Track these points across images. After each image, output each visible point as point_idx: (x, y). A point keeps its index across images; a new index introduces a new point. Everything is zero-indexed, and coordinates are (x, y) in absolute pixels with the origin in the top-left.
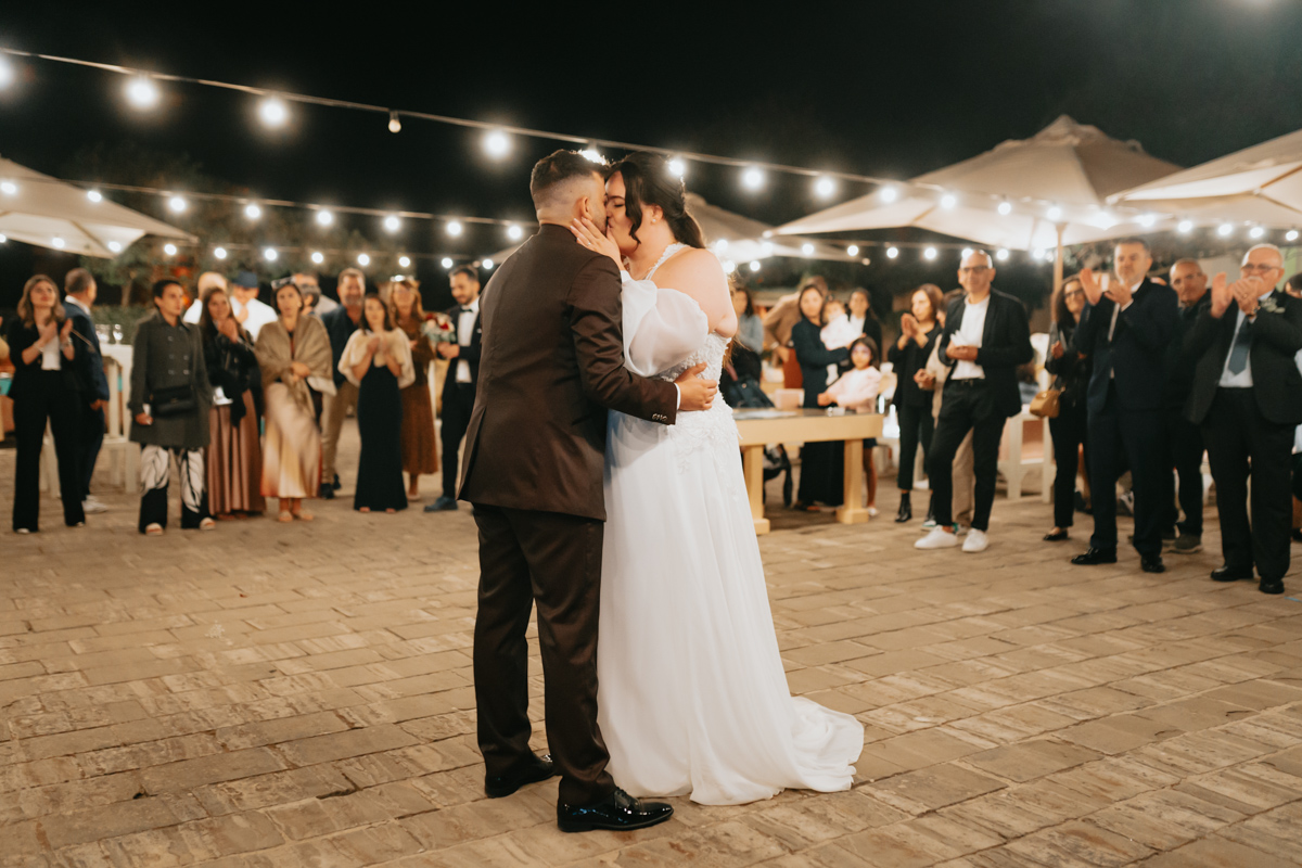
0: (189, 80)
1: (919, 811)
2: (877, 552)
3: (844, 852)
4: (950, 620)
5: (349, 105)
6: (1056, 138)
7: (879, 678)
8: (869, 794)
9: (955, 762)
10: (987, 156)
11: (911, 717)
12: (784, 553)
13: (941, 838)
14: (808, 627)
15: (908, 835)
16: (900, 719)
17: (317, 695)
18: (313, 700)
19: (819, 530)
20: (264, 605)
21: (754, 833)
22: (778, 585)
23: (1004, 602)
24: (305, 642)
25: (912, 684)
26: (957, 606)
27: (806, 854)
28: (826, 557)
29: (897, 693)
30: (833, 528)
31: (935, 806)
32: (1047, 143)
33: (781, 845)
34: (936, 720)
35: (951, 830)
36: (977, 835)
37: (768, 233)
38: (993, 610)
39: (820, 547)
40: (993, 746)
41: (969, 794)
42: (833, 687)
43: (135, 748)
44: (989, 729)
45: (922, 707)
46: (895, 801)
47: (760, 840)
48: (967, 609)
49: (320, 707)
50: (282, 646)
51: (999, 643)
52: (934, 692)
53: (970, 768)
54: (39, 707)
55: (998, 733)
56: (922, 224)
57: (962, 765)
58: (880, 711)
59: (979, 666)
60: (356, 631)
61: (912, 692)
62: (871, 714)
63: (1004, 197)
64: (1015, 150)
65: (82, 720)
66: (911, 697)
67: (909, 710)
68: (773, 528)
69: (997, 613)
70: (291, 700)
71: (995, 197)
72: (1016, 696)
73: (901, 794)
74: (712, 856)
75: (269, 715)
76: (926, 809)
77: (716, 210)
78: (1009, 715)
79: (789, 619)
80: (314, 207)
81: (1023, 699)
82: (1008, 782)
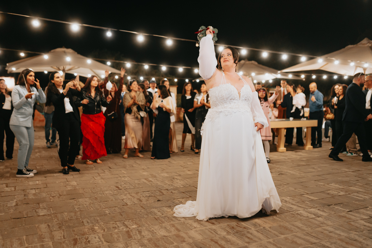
0: (151, 35)
1: (348, 211)
2: (317, 157)
3: (331, 218)
4: (343, 172)
5: (187, 40)
6: (364, 44)
7: (328, 184)
8: (333, 207)
9: (354, 202)
10: (343, 50)
11: (339, 192)
12: (292, 156)
13: (355, 216)
14: (305, 173)
15: (346, 215)
16: (336, 193)
17: (188, 183)
18: (187, 184)
19: (299, 151)
20: (163, 165)
21: (308, 213)
22: (293, 164)
23: (357, 169)
24: (178, 172)
25: (337, 186)
26: (344, 169)
27: (322, 217)
28: (304, 158)
29: (333, 187)
30: (303, 151)
31: (351, 210)
32: (361, 45)
33: (315, 216)
34: (346, 193)
35: (357, 215)
36: (363, 216)
37: (279, 72)
38: (354, 170)
39: (301, 155)
40: (363, 199)
41: (359, 208)
42: (316, 186)
43: (152, 192)
44: (361, 195)
45: (341, 191)
46: (341, 209)
47: (309, 215)
48: (347, 170)
49: (189, 185)
50: (173, 173)
51: (357, 178)
52: (343, 187)
53: (358, 203)
54: (124, 183)
55: (364, 197)
56: (322, 69)
57: (356, 202)
58: (330, 191)
59: (354, 183)
60: (189, 171)
61: (338, 187)
62: (329, 191)
63: (352, 61)
64: (352, 48)
65: (135, 186)
66: (338, 188)
67: (338, 191)
68: (287, 150)
69: (355, 171)
70: (182, 184)
71: (349, 61)
72: (366, 189)
73: (341, 207)
74: (299, 217)
75: (179, 187)
76: (349, 210)
77: (261, 66)
78: (365, 193)
79: (299, 171)
80: (161, 65)
81: (368, 190)
82: (369, 206)
